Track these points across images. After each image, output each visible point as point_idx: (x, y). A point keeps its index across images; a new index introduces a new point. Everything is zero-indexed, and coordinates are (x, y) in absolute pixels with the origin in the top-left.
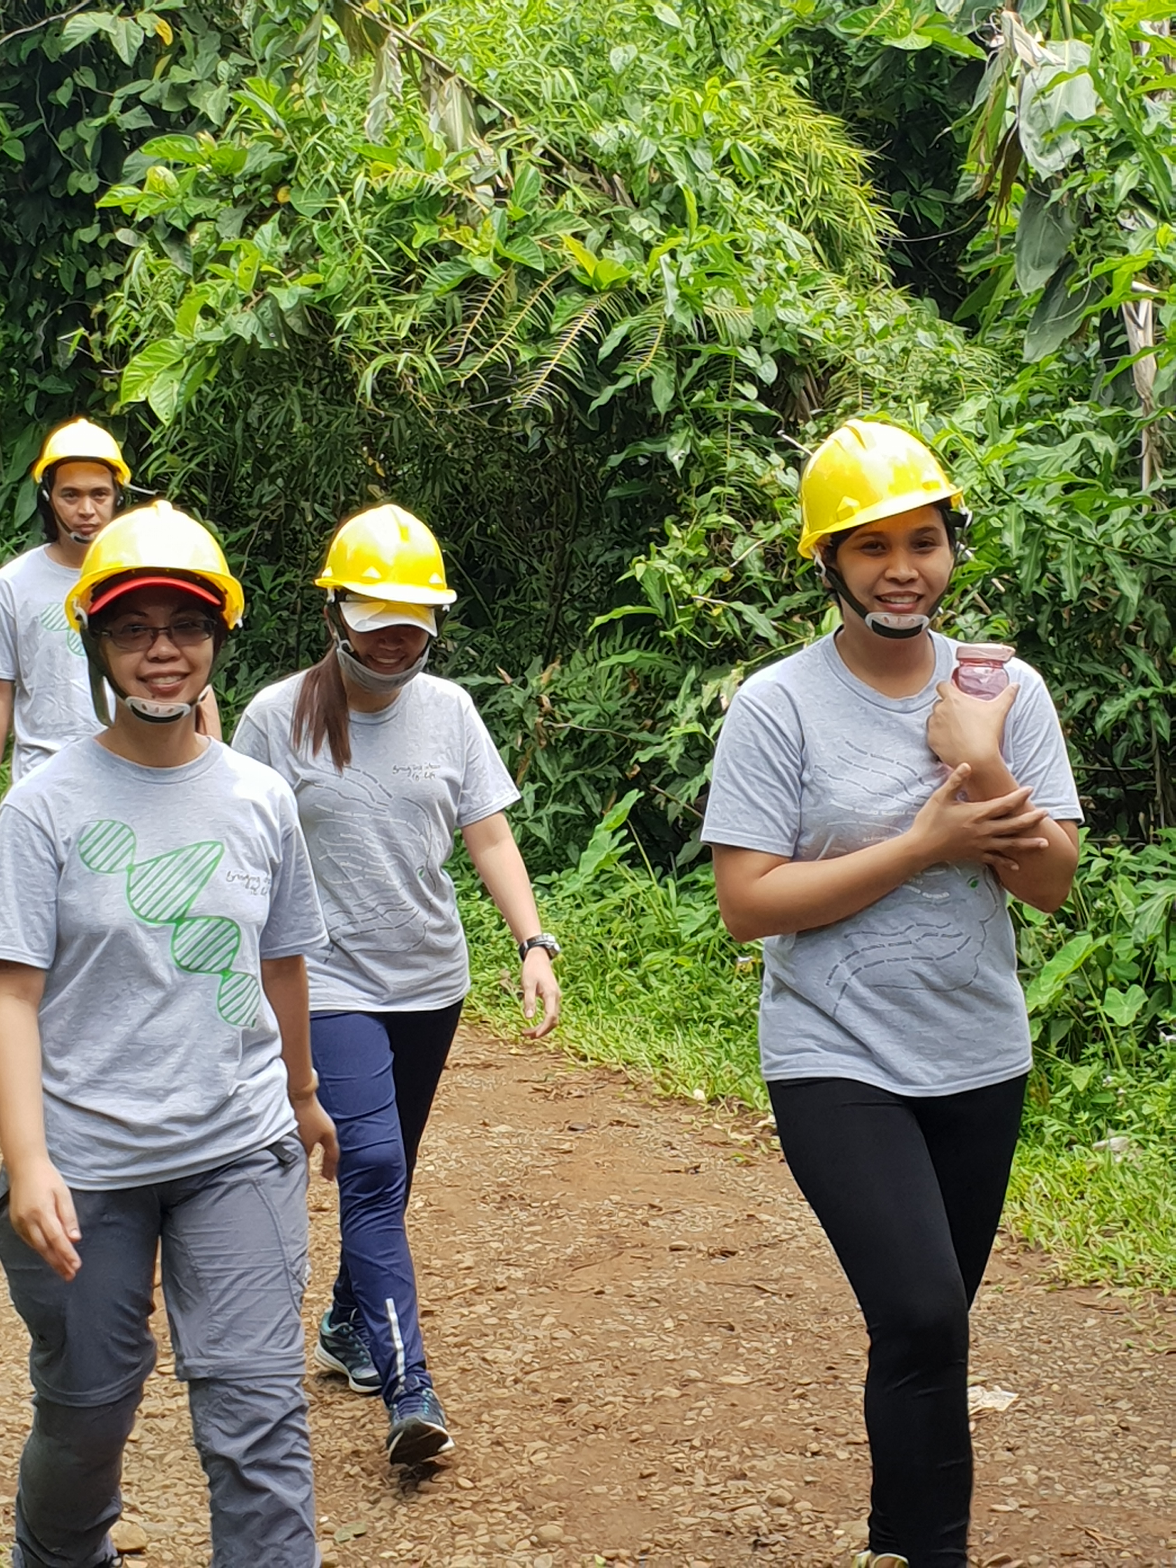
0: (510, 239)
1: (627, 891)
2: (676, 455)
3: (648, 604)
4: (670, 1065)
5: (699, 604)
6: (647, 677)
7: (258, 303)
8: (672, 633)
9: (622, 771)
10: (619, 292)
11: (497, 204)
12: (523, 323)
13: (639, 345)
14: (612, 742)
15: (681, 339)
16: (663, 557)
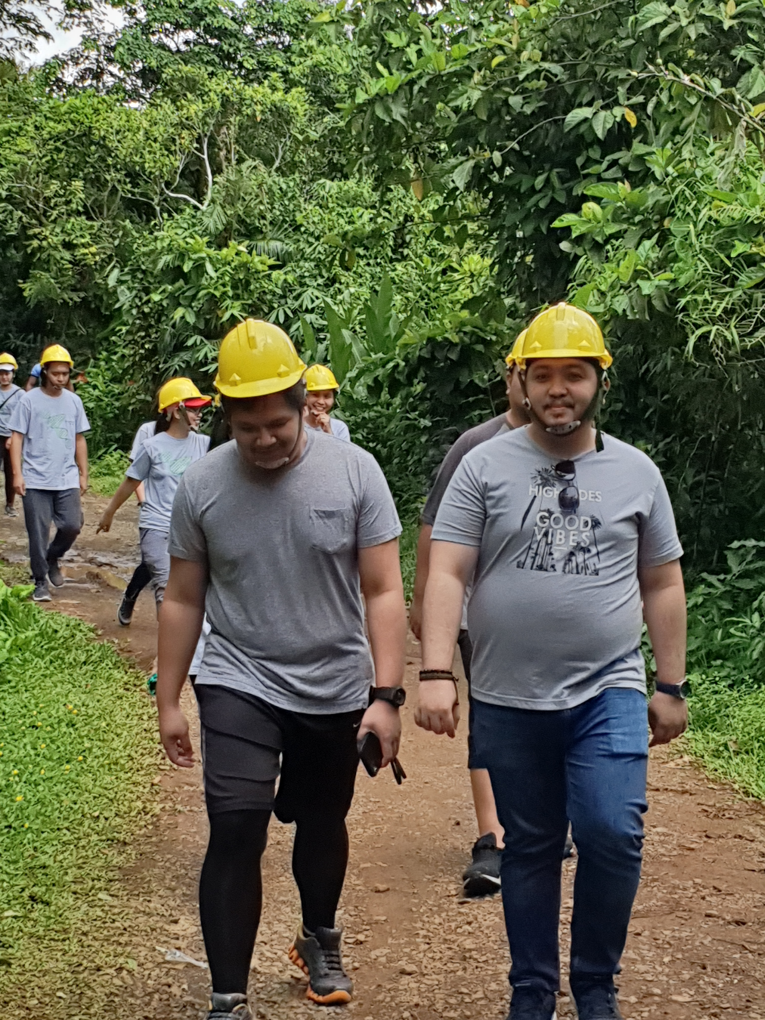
7: (633, 290)
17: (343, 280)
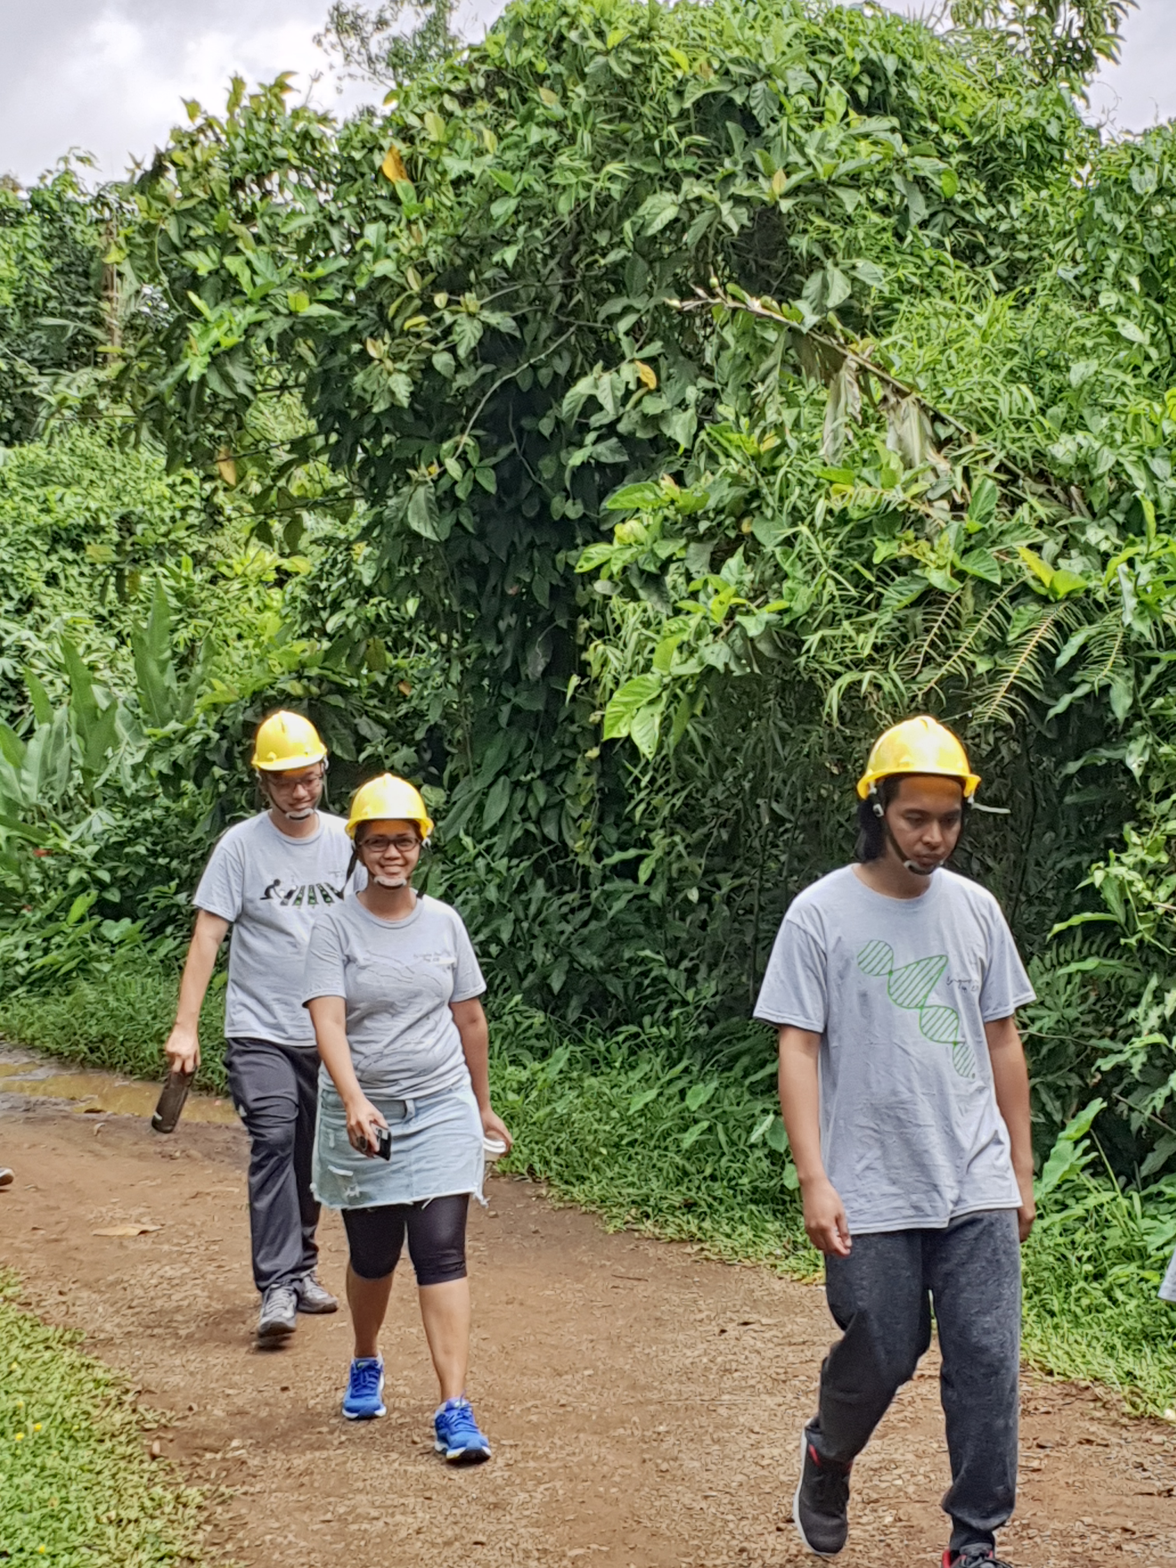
0: (966, 551)
1: (1091, 1201)
2: (1135, 762)
3: (1107, 911)
4: (1139, 1383)
5: (1160, 911)
6: (1108, 983)
7: (728, 633)
8: (1133, 941)
9: (1082, 1077)
10: (1076, 602)
11: (955, 518)
12: (979, 635)
13: (1095, 653)
14: (1072, 1049)
15: (1139, 647)
16: (1122, 864)
17: (46, 601)
